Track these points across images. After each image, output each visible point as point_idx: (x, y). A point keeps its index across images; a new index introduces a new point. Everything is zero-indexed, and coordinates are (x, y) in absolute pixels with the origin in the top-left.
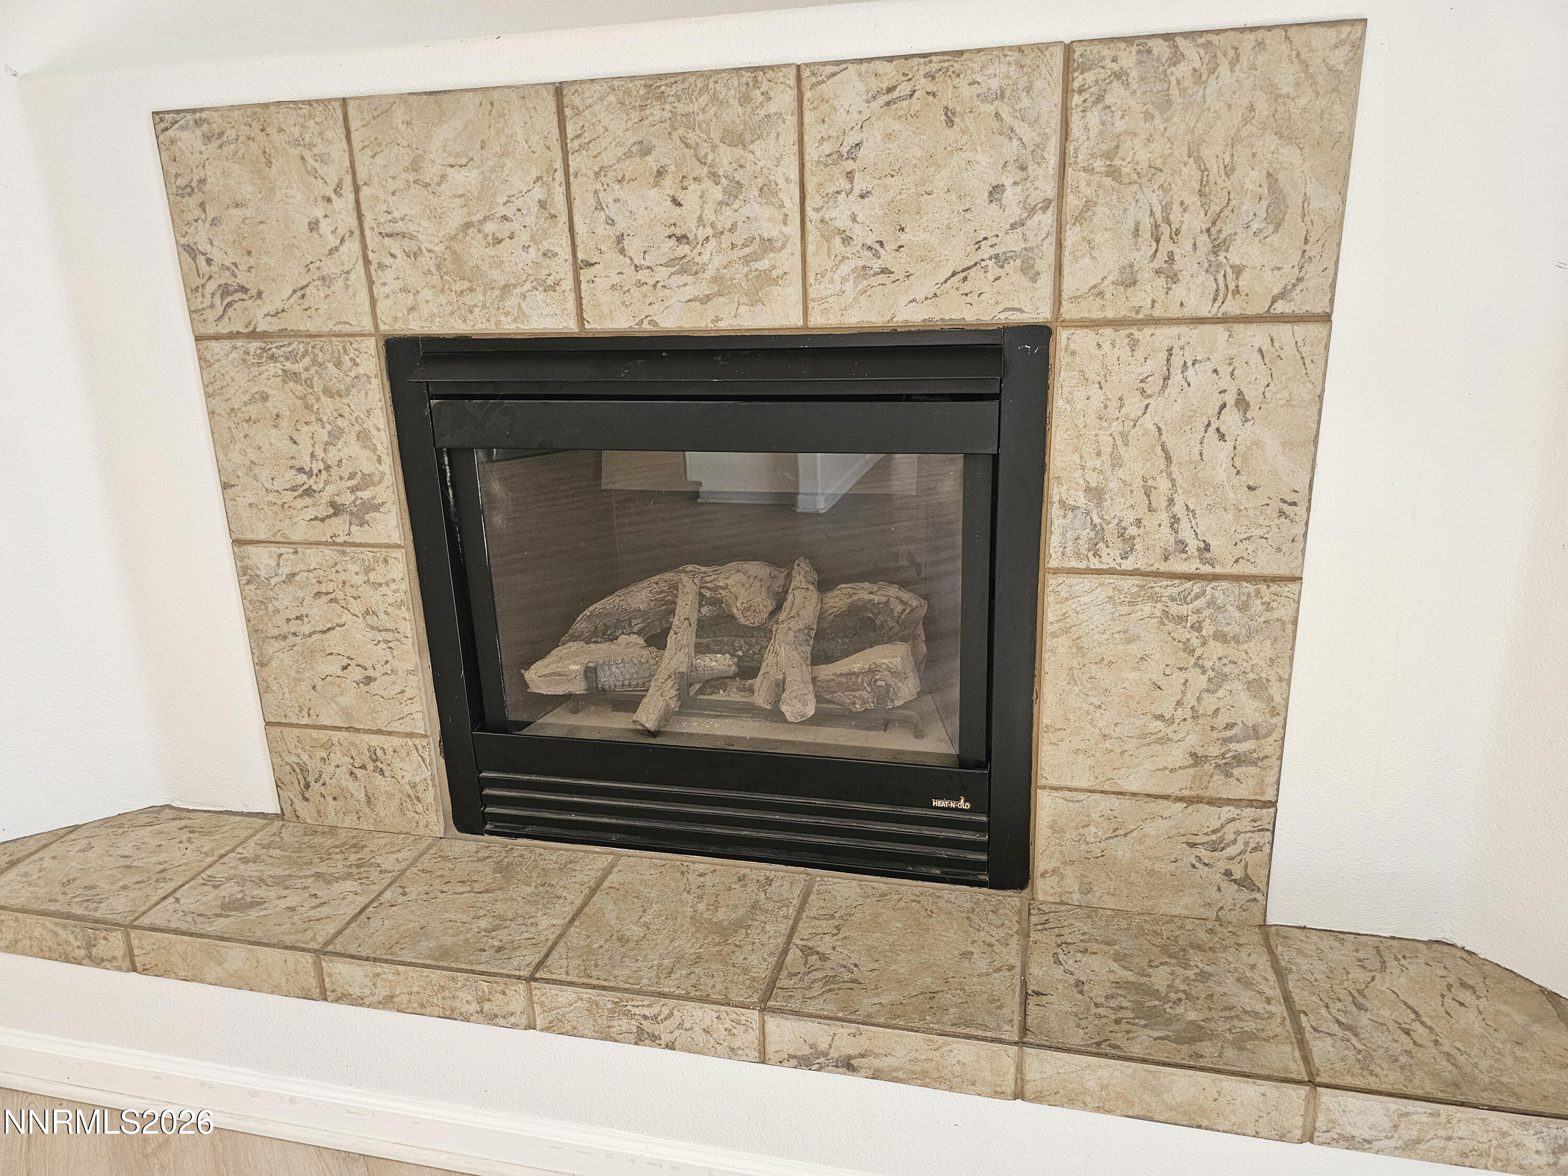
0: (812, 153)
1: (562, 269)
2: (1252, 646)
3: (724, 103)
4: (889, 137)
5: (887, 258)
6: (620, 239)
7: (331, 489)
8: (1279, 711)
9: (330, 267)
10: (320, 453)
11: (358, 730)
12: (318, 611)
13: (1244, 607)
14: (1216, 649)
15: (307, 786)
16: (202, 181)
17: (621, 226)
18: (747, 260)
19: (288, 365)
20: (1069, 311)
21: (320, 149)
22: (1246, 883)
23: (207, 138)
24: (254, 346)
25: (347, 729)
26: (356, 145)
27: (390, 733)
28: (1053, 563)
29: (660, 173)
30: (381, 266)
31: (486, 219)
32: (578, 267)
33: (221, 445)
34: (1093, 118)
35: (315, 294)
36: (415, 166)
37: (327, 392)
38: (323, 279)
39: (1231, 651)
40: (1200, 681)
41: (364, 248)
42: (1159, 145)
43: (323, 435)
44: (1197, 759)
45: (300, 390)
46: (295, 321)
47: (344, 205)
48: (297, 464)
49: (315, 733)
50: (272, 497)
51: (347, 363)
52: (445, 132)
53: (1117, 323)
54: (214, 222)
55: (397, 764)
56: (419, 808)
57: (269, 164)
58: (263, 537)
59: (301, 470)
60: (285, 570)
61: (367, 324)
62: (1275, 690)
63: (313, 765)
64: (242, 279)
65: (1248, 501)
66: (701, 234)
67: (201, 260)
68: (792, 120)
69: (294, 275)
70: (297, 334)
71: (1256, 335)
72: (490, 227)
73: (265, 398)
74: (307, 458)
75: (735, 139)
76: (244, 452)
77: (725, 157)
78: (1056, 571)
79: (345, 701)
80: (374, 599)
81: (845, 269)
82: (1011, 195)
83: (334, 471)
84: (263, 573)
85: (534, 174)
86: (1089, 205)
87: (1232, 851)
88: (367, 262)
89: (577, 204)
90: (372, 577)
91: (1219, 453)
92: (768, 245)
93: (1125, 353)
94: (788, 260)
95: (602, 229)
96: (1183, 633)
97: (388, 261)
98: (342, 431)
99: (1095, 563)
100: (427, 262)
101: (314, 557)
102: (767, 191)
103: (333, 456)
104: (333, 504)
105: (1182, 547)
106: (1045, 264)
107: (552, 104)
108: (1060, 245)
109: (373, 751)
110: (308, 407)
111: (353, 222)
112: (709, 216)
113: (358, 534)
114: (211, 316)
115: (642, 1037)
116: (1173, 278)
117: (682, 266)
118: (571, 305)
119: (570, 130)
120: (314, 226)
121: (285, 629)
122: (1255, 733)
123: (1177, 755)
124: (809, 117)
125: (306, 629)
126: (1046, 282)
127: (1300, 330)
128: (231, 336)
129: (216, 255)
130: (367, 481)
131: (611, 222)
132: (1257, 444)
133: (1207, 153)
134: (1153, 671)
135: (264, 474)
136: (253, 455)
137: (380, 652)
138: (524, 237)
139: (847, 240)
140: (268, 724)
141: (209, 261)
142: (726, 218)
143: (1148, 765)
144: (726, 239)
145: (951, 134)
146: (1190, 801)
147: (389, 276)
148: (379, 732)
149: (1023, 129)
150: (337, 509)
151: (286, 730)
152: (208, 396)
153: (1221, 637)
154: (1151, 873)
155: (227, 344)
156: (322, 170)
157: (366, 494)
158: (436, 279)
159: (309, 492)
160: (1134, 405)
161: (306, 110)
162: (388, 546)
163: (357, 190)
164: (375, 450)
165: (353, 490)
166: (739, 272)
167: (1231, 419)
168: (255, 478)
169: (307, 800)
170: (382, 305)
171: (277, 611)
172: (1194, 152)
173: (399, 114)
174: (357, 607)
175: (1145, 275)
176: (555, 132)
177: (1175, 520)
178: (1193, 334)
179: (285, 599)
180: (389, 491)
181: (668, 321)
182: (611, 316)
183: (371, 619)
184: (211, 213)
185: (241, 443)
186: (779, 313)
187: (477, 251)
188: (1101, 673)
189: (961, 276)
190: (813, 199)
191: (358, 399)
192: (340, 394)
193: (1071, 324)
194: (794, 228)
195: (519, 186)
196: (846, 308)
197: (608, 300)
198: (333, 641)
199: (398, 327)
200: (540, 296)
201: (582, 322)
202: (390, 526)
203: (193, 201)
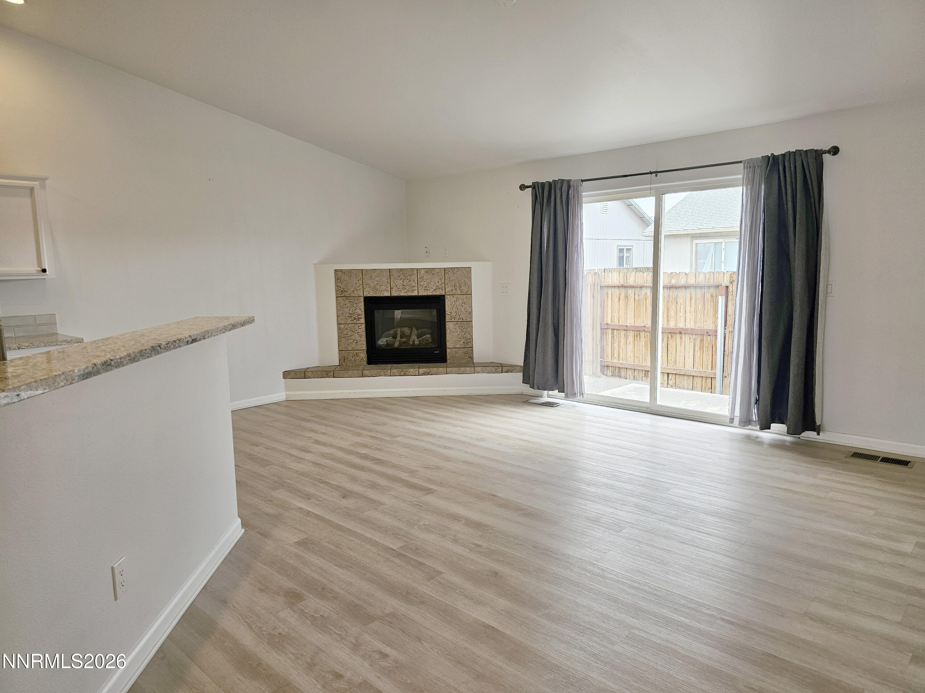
0: (419, 277)
1: (389, 289)
2: (468, 329)
3: (409, 272)
4: (427, 276)
5: (427, 288)
6: (396, 285)
7: (354, 316)
8: (472, 336)
9: (358, 288)
10: (353, 311)
11: (354, 350)
12: (350, 333)
13: (467, 325)
14: (464, 329)
15: (345, 359)
16: (341, 278)
18: (411, 288)
19: (350, 300)
20: (447, 293)
21: (358, 275)
22: (471, 357)
23: (342, 273)
24: (345, 298)
25: (352, 350)
26: (363, 275)
27: (359, 350)
28: (447, 321)
29: (401, 279)
30: (365, 288)
32: (391, 289)
33: (337, 310)
34: (447, 275)
35: (355, 292)
36: (371, 277)
37: (355, 303)
38: (357, 290)
39: (466, 330)
40: (463, 333)
41: (363, 286)
42: (454, 278)
43: (355, 309)
44: (464, 343)
45: (351, 303)
47: (361, 282)
49: (347, 351)
50: (345, 318)
51: (359, 300)
52: (375, 274)
53: (452, 295)
54: (342, 283)
55: (360, 355)
56: (363, 361)
57: (351, 276)
58: (342, 323)
59: (350, 314)
60: (346, 328)
61: (362, 295)
62: (471, 334)
63: (346, 356)
64: (345, 290)
65: (466, 313)
66: (406, 285)
67: (339, 287)
68: (416, 274)
69: (353, 289)
70: (352, 296)
71: (465, 296)
72: (380, 284)
73: (346, 305)
74: (351, 312)
75: (410, 275)
76: (341, 312)
77: (409, 277)
78: (447, 322)
79: (353, 346)
80: (359, 331)
81: (422, 289)
82: (440, 282)
83: (355, 314)
84: (342, 328)
85: (386, 278)
86: (448, 283)
87: (469, 354)
88: (363, 288)
89: (391, 282)
90: (359, 328)
91: (463, 308)
92: (414, 286)
93: (452, 298)
94: (416, 288)
95: (394, 284)
96: (461, 328)
98: (357, 308)
99: (451, 321)
100: (372, 288)
101: (350, 325)
102: (414, 281)
103: (355, 312)
105: (460, 318)
106: (444, 289)
107: (389, 271)
108: (445, 287)
109: (356, 353)
110: (352, 306)
111: (362, 283)
112: (407, 283)
113: (358, 322)
114: (339, 294)
116: (456, 290)
117: (403, 288)
118: (390, 293)
119: (391, 274)
120: (356, 284)
121: (344, 336)
122: (469, 339)
123: (462, 343)
124: (418, 274)
125: (347, 336)
126: (444, 291)
127: (469, 295)
129: (342, 287)
130: (360, 315)
132: (466, 307)
133: (458, 278)
134: (458, 333)
135: (344, 315)
136: (343, 312)
137: (360, 338)
138: (384, 285)
139: (423, 286)
140: (339, 351)
142: (409, 284)
143: (459, 344)
144: (409, 286)
145: (434, 276)
146: (464, 348)
147: (366, 289)
149: (441, 276)
150: (355, 319)
151: (343, 351)
152: (337, 304)
153: (465, 328)
154: (460, 358)
155: (341, 298)
156: (358, 277)
157: (360, 317)
158: (372, 290)
159: (351, 317)
160: (454, 303)
161: (357, 270)
162: (361, 323)
163: (363, 279)
164: (361, 311)
165: (357, 316)
166: (410, 289)
167: (463, 305)
168: (342, 315)
169: (344, 362)
170: (364, 293)
171: (344, 334)
172: (457, 278)
173: (369, 272)
174: (357, 332)
175: (453, 290)
176: (389, 274)
177: (459, 315)
178: (459, 296)
179: (345, 332)
180: (363, 316)
181: (402, 295)
182: (395, 294)
183: (358, 334)
184: (341, 282)
185: (341, 310)
186: (415, 293)
187: (378, 287)
188: (453, 334)
189: (435, 290)
190: (419, 282)
191: (360, 304)
192: (357, 304)
193: (447, 295)
194: (417, 285)
195: (384, 279)
196: (423, 293)
197: (394, 292)
198: (352, 337)
199: (367, 295)
200: (386, 292)
201: (391, 294)
202: (363, 321)
203: (339, 280)
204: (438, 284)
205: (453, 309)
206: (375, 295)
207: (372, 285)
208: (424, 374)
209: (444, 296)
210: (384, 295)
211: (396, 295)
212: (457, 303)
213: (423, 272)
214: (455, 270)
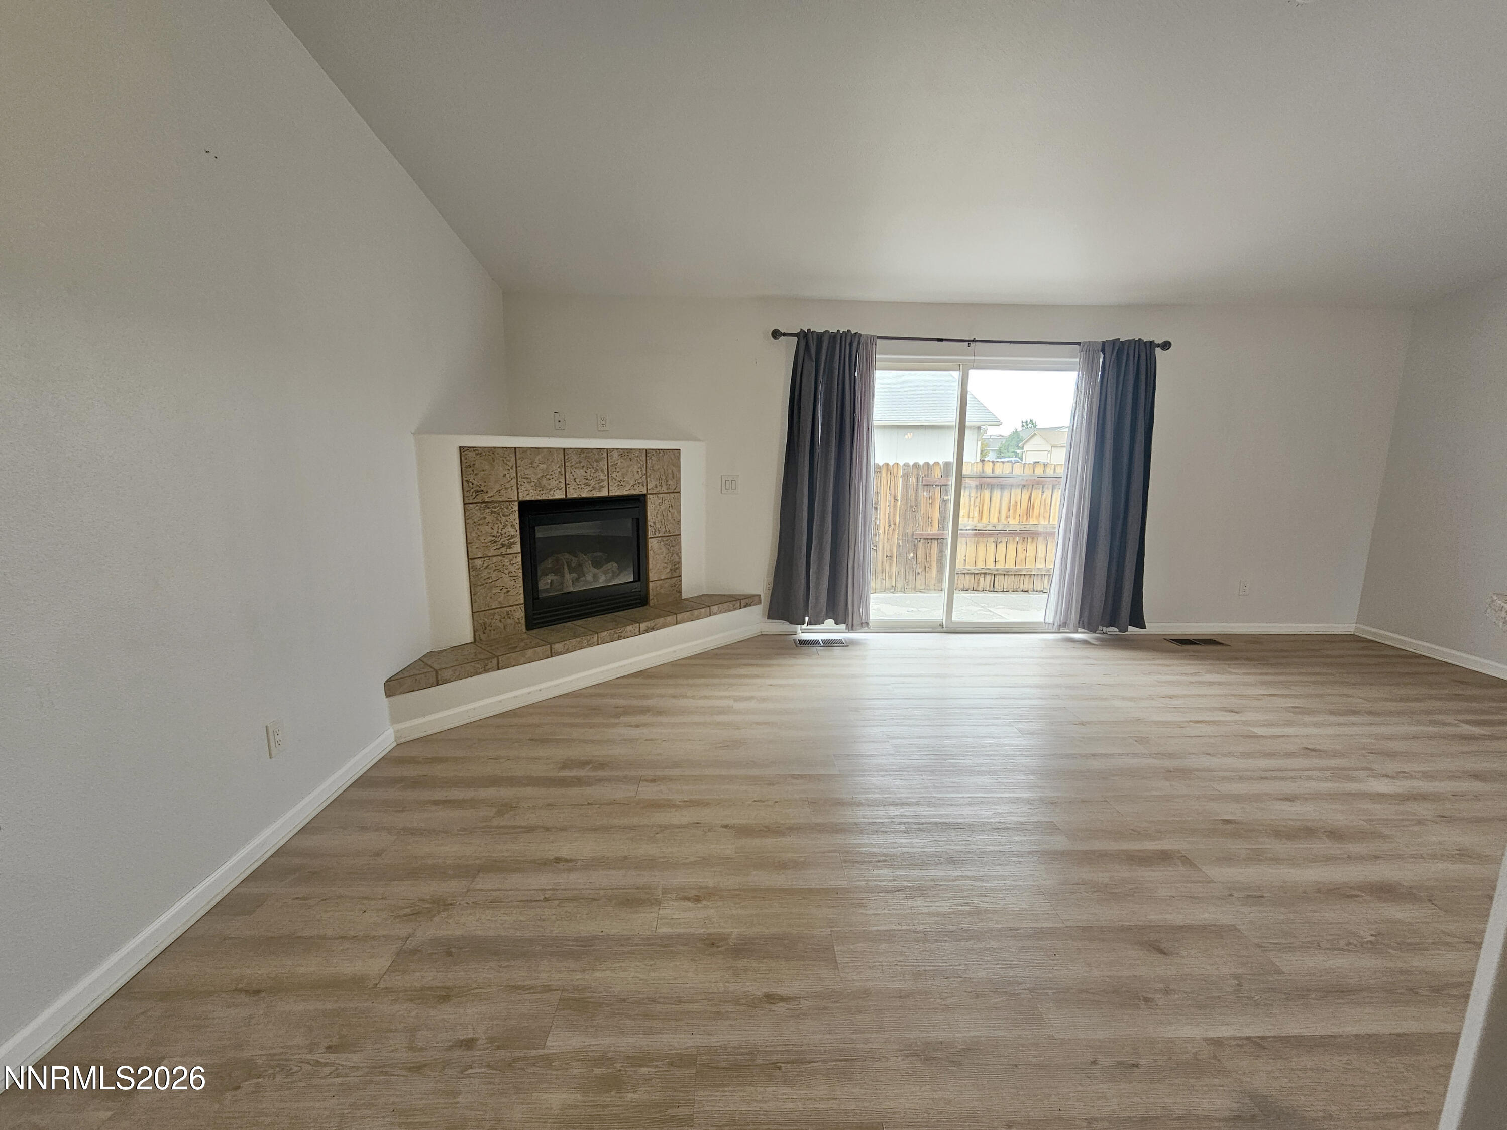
0: (610, 464)
1: (563, 485)
2: (676, 547)
3: (595, 455)
4: (622, 462)
5: (622, 483)
6: (575, 479)
7: (502, 540)
8: (680, 558)
9: (508, 485)
10: (500, 531)
11: (503, 607)
12: (494, 575)
13: (674, 541)
15: (486, 629)
16: (474, 464)
17: (575, 476)
18: (599, 483)
19: (493, 509)
20: (649, 492)
21: (508, 458)
22: (679, 592)
23: (477, 454)
24: (483, 505)
25: (500, 608)
26: (517, 458)
27: (513, 606)
28: (649, 537)
29: (583, 466)
30: (521, 485)
31: (547, 475)
32: (566, 485)
34: (650, 461)
35: (503, 492)
36: (531, 463)
37: (504, 515)
38: (506, 488)
39: (673, 548)
40: (670, 555)
41: (517, 480)
42: (659, 466)
43: (501, 527)
44: (671, 570)
45: (496, 515)
46: (496, 498)
47: (513, 472)
48: (493, 535)
49: (490, 611)
50: (484, 545)
51: (510, 507)
52: (539, 456)
53: (655, 494)
54: (476, 474)
55: (513, 614)
56: (520, 625)
57: (494, 461)
58: (479, 556)
59: (494, 536)
60: (485, 565)
61: (516, 498)
62: (680, 555)
63: (487, 622)
64: (482, 488)
65: (674, 522)
66: (590, 478)
67: (470, 484)
68: (606, 458)
69: (498, 487)
70: (496, 502)
71: (672, 495)
72: (548, 477)
73: (485, 518)
74: (496, 533)
75: (597, 461)
76: (476, 533)
77: (595, 464)
79: (501, 599)
80: (512, 568)
81: (615, 485)
82: (640, 472)
83: (504, 536)
84: (478, 567)
85: (558, 465)
86: (650, 474)
87: (677, 586)
88: (517, 484)
89: (567, 472)
90: (512, 562)
91: (670, 514)
92: (602, 480)
93: (656, 498)
94: (606, 483)
95: (572, 477)
96: (667, 547)
97: (523, 484)
98: (507, 525)
99: (655, 536)
100: (533, 484)
101: (494, 560)
102: (602, 471)
103: (503, 532)
104: (502, 544)
105: (666, 531)
106: (645, 484)
107: (562, 452)
108: (647, 481)
109: (507, 612)
110: (497, 520)
111: (515, 475)
112: (592, 475)
113: (509, 551)
114: (470, 498)
115: (620, 638)
116: (662, 486)
117: (587, 485)
118: (564, 493)
119: (566, 457)
120: (504, 476)
121: (484, 582)
122: (677, 563)
123: (668, 570)
124: (609, 458)
125: (490, 581)
126: (645, 487)
127: (677, 494)
128: (476, 503)
129: (475, 482)
130: (513, 537)
131: (573, 476)
132: (674, 512)
133: (664, 467)
134: (664, 554)
135: (482, 539)
136: (479, 534)
137: (513, 582)
138: (555, 478)
139: (616, 480)
140: (473, 613)
141: (473, 484)
142: (595, 475)
143: (665, 573)
144: (595, 479)
145: (631, 462)
146: (671, 578)
147: (523, 487)
148: (510, 606)
149: (641, 462)
150: (503, 545)
151: (481, 613)
152: (466, 519)
153: (673, 546)
154: (667, 594)
155: (475, 505)
156: (508, 463)
157: (512, 541)
158: (534, 488)
159: (496, 542)
160: (658, 507)
161: (505, 449)
162: (517, 553)
163: (517, 468)
164: (515, 529)
165: (508, 540)
166: (597, 486)
167: (670, 509)
168: (479, 540)
169: (484, 633)
170: (520, 494)
171: (482, 577)
173: (529, 452)
174: (506, 571)
175: (658, 486)
176: (563, 458)
177: (665, 527)
178: (665, 495)
179: (485, 574)
180: (518, 540)
181: (584, 495)
182: (573, 494)
183: (511, 574)
184: (475, 472)
185: (476, 531)
186: (604, 493)
187: (544, 482)
188: (657, 556)
189: (633, 486)
190: (610, 472)
191: (512, 517)
192: (507, 516)
193: (650, 494)
194: (607, 477)
195: (554, 468)
196: (616, 492)
197: (572, 491)
198: (498, 583)
199: (525, 499)
200: (558, 490)
201: (566, 496)
202: (517, 548)
203: (470, 469)
204: (637, 476)
205: (657, 518)
206: (539, 498)
207: (534, 478)
208: (647, 631)
209: (645, 496)
210: (554, 498)
211: (575, 496)
212: (663, 507)
213: (616, 454)
214: (660, 453)
